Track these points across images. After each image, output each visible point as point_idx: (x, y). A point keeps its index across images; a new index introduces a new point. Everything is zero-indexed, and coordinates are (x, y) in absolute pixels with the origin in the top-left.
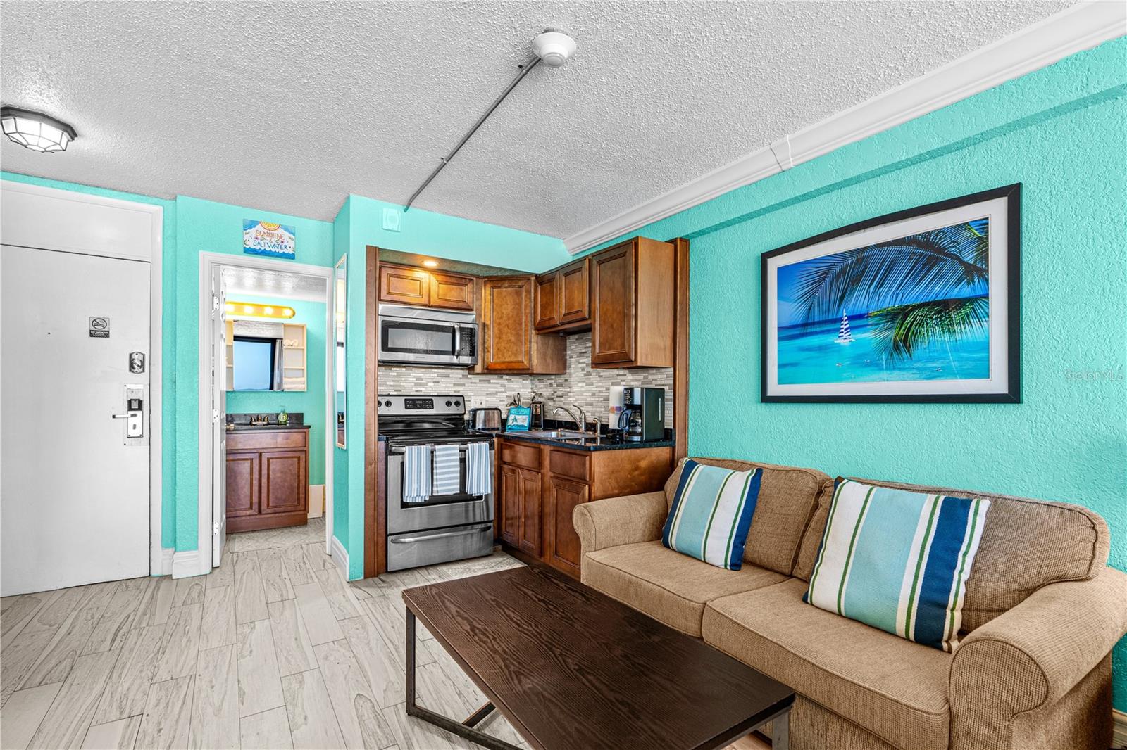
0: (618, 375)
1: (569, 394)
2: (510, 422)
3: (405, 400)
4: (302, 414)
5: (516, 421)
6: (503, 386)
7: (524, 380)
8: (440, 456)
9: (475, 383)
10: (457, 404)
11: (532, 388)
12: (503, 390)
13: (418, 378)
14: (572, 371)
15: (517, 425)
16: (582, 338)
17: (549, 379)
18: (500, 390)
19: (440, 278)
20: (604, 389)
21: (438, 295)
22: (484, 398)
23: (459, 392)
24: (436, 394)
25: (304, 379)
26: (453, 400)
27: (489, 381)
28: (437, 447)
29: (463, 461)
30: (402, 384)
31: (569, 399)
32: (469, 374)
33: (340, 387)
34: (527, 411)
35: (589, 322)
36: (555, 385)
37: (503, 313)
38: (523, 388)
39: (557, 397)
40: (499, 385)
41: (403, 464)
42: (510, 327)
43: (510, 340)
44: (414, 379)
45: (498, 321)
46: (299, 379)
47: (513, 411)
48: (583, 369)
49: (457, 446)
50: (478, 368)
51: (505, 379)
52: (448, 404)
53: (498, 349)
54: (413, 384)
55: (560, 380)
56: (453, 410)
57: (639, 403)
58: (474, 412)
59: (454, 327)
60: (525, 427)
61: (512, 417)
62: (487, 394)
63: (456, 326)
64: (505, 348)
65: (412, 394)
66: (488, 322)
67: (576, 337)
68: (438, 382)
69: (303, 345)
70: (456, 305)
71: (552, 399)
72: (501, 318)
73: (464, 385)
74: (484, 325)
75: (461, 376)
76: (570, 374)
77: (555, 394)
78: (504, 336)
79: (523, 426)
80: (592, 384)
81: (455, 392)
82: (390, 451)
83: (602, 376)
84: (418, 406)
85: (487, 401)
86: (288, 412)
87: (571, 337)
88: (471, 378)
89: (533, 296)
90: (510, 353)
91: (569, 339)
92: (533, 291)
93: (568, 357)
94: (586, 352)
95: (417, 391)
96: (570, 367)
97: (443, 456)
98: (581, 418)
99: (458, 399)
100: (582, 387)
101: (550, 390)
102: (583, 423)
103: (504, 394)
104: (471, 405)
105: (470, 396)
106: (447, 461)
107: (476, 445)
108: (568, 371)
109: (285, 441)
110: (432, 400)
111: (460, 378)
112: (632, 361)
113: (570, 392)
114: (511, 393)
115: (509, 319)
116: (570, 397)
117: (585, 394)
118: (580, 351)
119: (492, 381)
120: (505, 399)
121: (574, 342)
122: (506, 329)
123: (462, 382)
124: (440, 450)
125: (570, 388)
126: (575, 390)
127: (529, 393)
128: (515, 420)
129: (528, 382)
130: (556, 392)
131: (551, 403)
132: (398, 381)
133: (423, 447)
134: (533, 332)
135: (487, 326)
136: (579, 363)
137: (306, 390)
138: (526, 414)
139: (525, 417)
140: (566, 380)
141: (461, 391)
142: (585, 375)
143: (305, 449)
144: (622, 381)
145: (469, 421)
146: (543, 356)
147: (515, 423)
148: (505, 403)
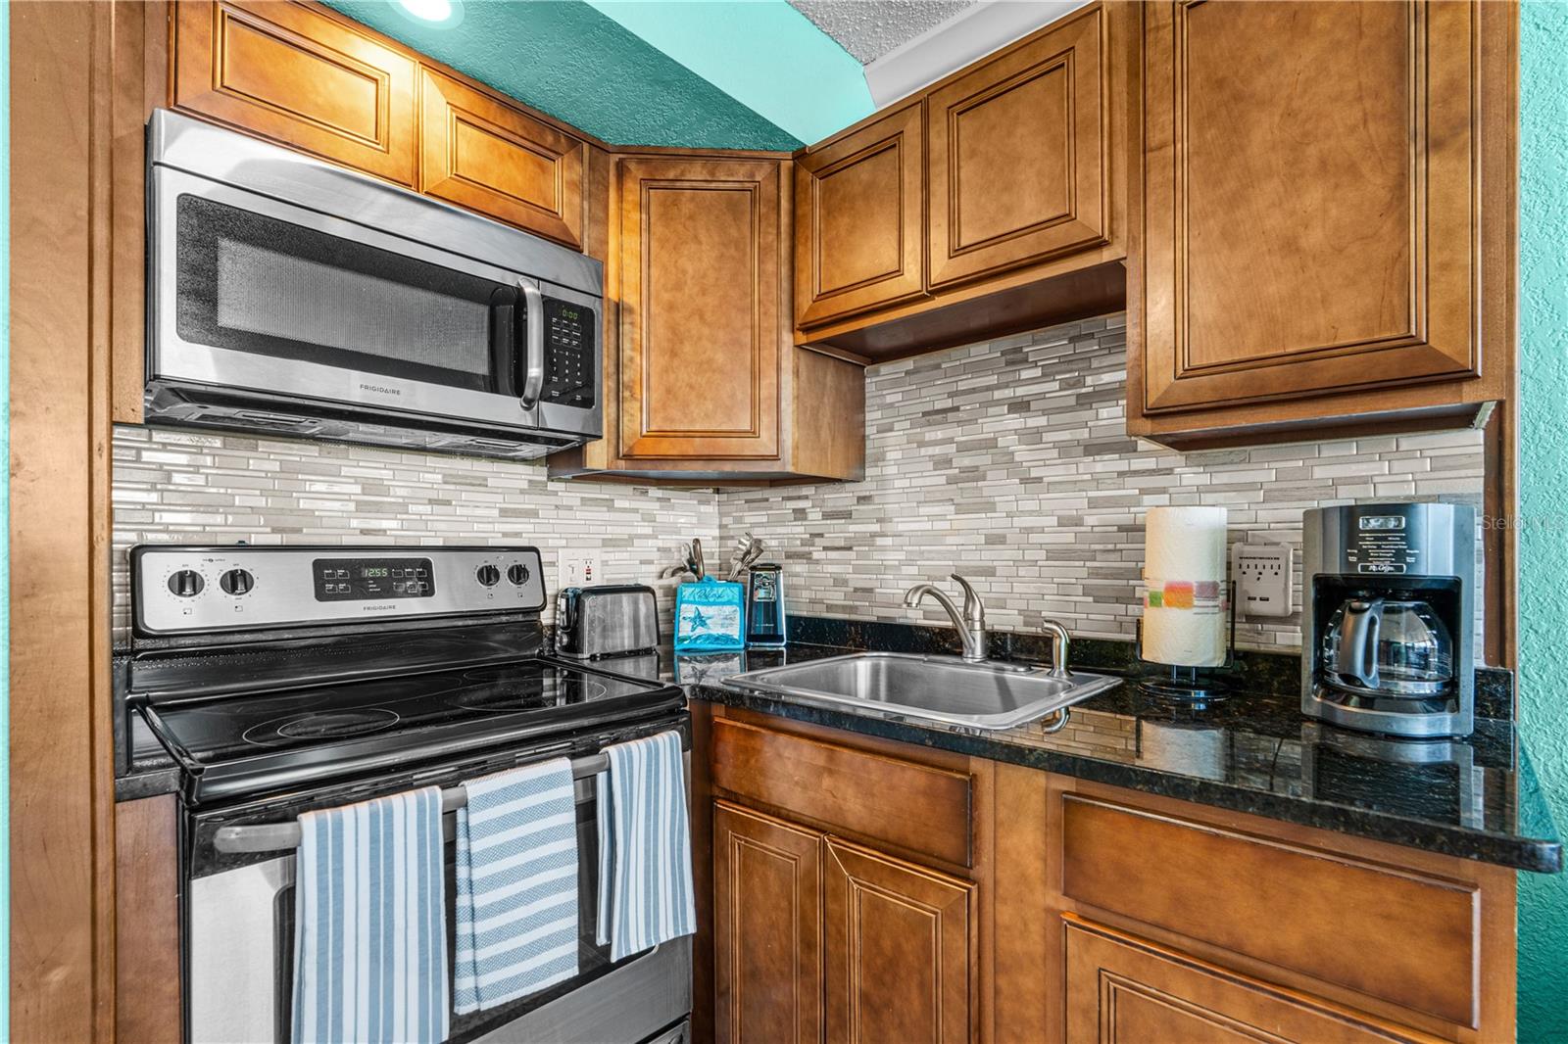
0: (1121, 474)
1: (879, 541)
2: (685, 629)
3: (318, 565)
5: (703, 623)
6: (649, 518)
7: (701, 502)
8: (489, 828)
9: (570, 508)
10: (519, 574)
11: (721, 527)
12: (649, 531)
13: (368, 486)
14: (892, 470)
15: (709, 637)
16: (938, 367)
17: (790, 499)
18: (640, 531)
20: (1054, 521)
22: (597, 556)
23: (518, 535)
24: (440, 543)
26: (503, 563)
27: (609, 505)
28: (474, 788)
30: (303, 504)
31: (877, 555)
32: (550, 478)
34: (734, 592)
35: (1106, 256)
36: (815, 515)
37: (684, 272)
38: (701, 523)
39: (825, 549)
40: (638, 517)
41: (287, 902)
42: (708, 316)
43: (710, 361)
44: (358, 489)
45: (666, 296)
47: (687, 592)
48: (944, 462)
49: (564, 765)
50: (598, 456)
51: (651, 500)
52: (488, 575)
53: (668, 391)
54: (352, 506)
55: (839, 498)
56: (505, 596)
58: (576, 600)
59: (519, 300)
60: (734, 641)
61: (687, 611)
62: (607, 543)
63: (530, 290)
64: (692, 387)
65: (347, 541)
66: (631, 299)
67: (909, 364)
68: (448, 503)
70: (521, 214)
71: (806, 557)
72: (678, 287)
73: (534, 514)
74: (619, 309)
75: (525, 485)
76: (882, 480)
77: (817, 540)
78: (687, 348)
79: (728, 639)
80: (990, 507)
81: (505, 535)
82: (210, 849)
83: (1039, 480)
84: (373, 587)
85: (605, 563)
87: (887, 369)
88: (555, 493)
89: (785, 219)
90: (710, 406)
91: (877, 373)
92: (785, 204)
93: (870, 430)
94: (956, 409)
95: (364, 532)
96: (880, 458)
97: (506, 822)
98: (968, 618)
99: (521, 559)
100: (942, 517)
101: (799, 530)
103: (650, 542)
104: (563, 575)
105: (555, 549)
106: (524, 844)
107: (638, 747)
108: (869, 472)
110: (426, 565)
111: (522, 492)
112: (1478, 377)
113: (883, 535)
114: (669, 541)
115: (704, 292)
116: (883, 549)
117: (950, 540)
118: (928, 408)
119: (618, 504)
120: (655, 556)
121: (896, 383)
122: (694, 325)
123: (528, 502)
124: (489, 800)
125: (880, 521)
126: (901, 527)
127: (714, 538)
128: (700, 620)
129: (711, 509)
130: (821, 535)
131: (799, 568)
132: (288, 494)
133: (403, 804)
134: (787, 338)
135: (631, 311)
136: (922, 444)
138: (729, 603)
139: (728, 609)
140: (863, 499)
141: (525, 532)
142: (951, 481)
144: (1143, 491)
145: (553, 627)
146: (809, 420)
147: (700, 631)
148: (655, 569)
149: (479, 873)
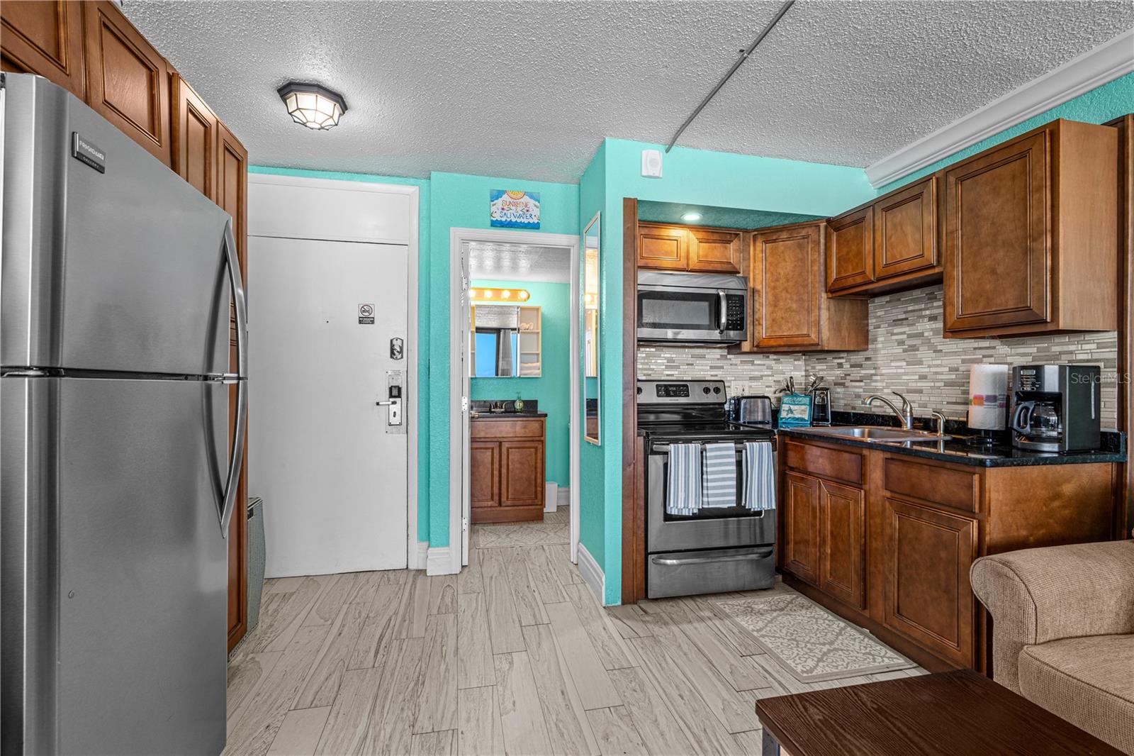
0: (975, 349)
1: (875, 378)
2: (783, 414)
3: (657, 385)
4: (537, 401)
5: (792, 412)
6: (770, 368)
7: (795, 360)
8: (713, 458)
9: (736, 365)
10: (717, 390)
11: (806, 371)
12: (770, 373)
13: (670, 360)
14: (880, 346)
15: (794, 418)
16: (899, 300)
17: (836, 358)
18: (766, 373)
19: (701, 235)
20: (947, 369)
21: (698, 257)
22: (747, 384)
23: (716, 376)
24: (690, 379)
25: (539, 364)
26: (712, 386)
27: (752, 363)
28: (708, 446)
29: (739, 464)
30: (651, 367)
31: (874, 384)
32: (729, 353)
33: (591, 370)
34: (807, 400)
35: (937, 270)
36: (847, 366)
37: (780, 274)
38: (795, 370)
39: (851, 381)
40: (765, 367)
41: (666, 465)
42: (790, 291)
43: (790, 308)
44: (666, 361)
45: (773, 284)
46: (535, 364)
47: (786, 400)
48: (901, 343)
49: (732, 445)
50: (746, 346)
51: (771, 360)
52: (707, 390)
53: (773, 320)
54: (664, 367)
55: (856, 358)
56: (712, 398)
57: (1056, 390)
58: (738, 400)
59: (718, 297)
60: (805, 420)
61: (785, 407)
62: (751, 379)
63: (721, 294)
64: (782, 318)
65: (663, 378)
66: (758, 287)
67: (887, 298)
68: (692, 365)
69: (538, 329)
70: (719, 267)
71: (843, 385)
72: (777, 280)
73: (722, 367)
74: (754, 291)
75: (719, 357)
76: (875, 350)
77: (848, 377)
78: (781, 303)
79: (802, 419)
80: (920, 363)
81: (712, 376)
82: (652, 449)
83: (941, 351)
84: (672, 394)
85: (750, 387)
86: (523, 399)
87: (879, 301)
88: (730, 359)
89: (822, 247)
90: (790, 325)
91: (874, 302)
92: (822, 241)
93: (871, 328)
94: (907, 319)
95: (668, 375)
96: (875, 340)
97: (716, 457)
98: (904, 411)
99: (718, 385)
100: (900, 367)
101: (839, 372)
102: (909, 418)
103: (770, 378)
104: (733, 391)
105: (730, 381)
106: (721, 464)
107: (756, 445)
108: (870, 346)
109: (523, 430)
110: (687, 386)
111: (718, 359)
112: (1047, 322)
113: (876, 375)
114: (780, 377)
115: (788, 281)
116: (876, 381)
117: (904, 377)
118: (895, 318)
119: (755, 362)
120: (773, 384)
121: (882, 307)
122: (783, 294)
123: (720, 363)
124: (712, 450)
125: (875, 368)
126: (884, 371)
127: (802, 376)
128: (790, 411)
129: (801, 363)
130: (849, 375)
131: (840, 390)
132: (647, 364)
133: (692, 446)
134: (824, 295)
135: (758, 291)
136: (893, 334)
137: (540, 376)
138: (804, 404)
139: (803, 407)
140: (868, 359)
141: (719, 374)
142: (905, 351)
143: (542, 439)
144: (984, 356)
145: (729, 411)
146: (836, 327)
147: (790, 415)
148: (773, 389)
149: (709, 469)
